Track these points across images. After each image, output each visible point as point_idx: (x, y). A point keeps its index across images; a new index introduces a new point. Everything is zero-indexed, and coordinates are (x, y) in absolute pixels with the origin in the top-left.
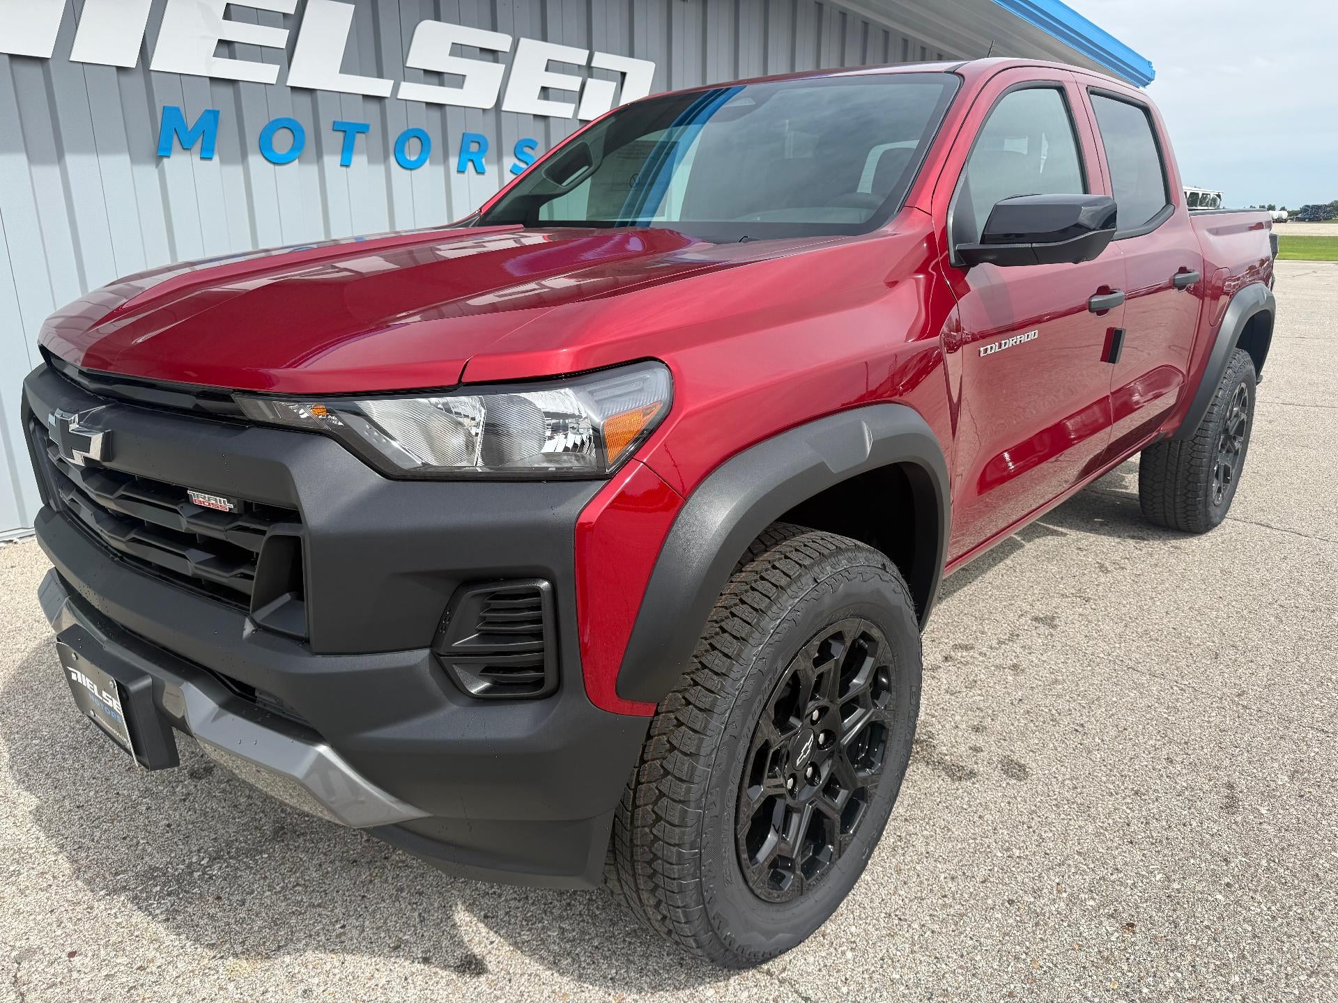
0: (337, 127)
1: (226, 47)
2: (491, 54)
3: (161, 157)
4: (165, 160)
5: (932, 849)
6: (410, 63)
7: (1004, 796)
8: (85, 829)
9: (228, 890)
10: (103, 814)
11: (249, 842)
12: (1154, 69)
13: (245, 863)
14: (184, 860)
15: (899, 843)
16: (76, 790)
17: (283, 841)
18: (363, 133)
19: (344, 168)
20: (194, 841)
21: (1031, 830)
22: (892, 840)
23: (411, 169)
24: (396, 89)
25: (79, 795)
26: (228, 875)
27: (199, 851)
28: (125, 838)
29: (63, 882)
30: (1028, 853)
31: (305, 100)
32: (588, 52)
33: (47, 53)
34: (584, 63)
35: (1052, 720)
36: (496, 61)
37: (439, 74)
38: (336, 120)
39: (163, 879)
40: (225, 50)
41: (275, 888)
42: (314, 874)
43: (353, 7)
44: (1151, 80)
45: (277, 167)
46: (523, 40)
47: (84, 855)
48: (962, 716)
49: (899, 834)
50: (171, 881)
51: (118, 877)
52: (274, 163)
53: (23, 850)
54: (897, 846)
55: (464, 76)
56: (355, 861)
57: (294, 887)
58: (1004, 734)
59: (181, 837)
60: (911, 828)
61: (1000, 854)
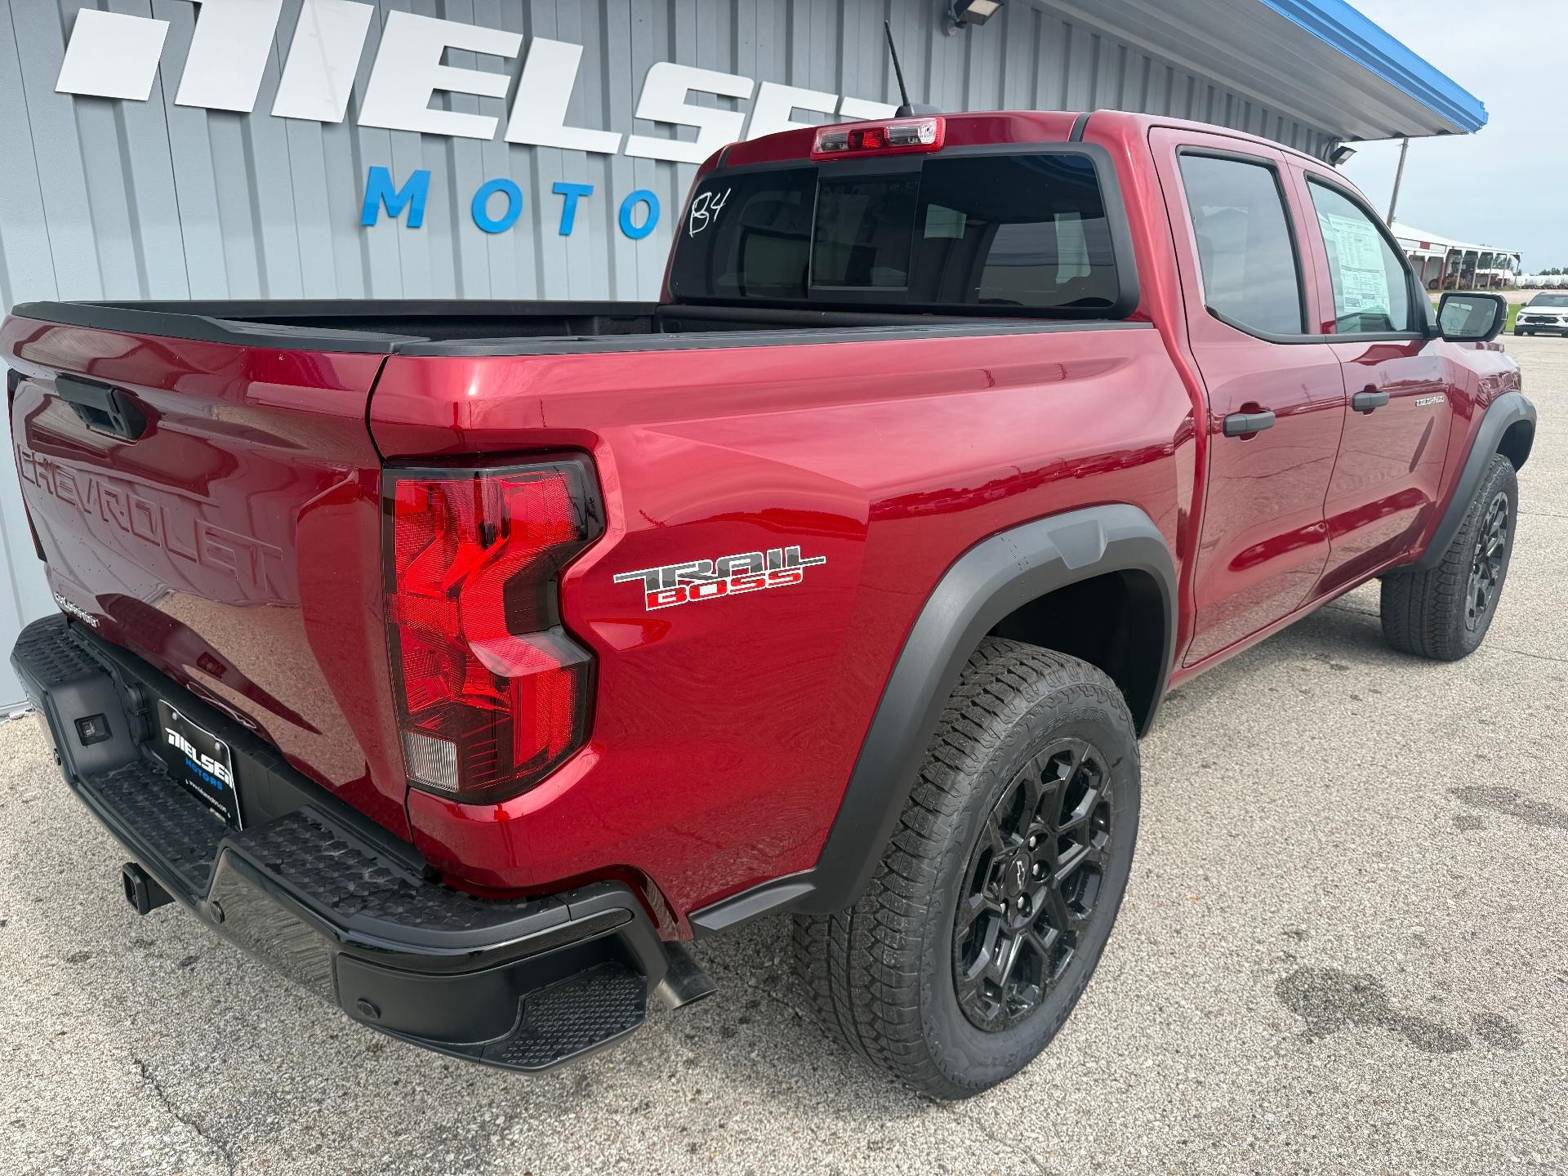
0: (557, 189)
1: (442, 97)
2: (731, 101)
3: (365, 226)
4: (369, 229)
5: (1423, 1147)
6: (641, 113)
7: (1495, 1072)
8: (346, 1068)
9: (538, 1162)
10: (364, 1048)
11: (549, 1095)
12: (1486, 110)
13: (549, 1125)
14: (475, 1118)
15: (1376, 1137)
16: (325, 1013)
17: (589, 1096)
18: (585, 196)
19: (563, 238)
20: (481, 1091)
21: (1547, 1125)
22: (1366, 1132)
23: (636, 239)
24: (624, 143)
25: (329, 1020)
26: (534, 1141)
27: (490, 1105)
28: (396, 1083)
29: (334, 1141)
30: (1553, 1159)
31: (523, 157)
32: (837, 97)
33: (247, 106)
34: (832, 111)
35: (1523, 964)
36: (734, 109)
37: (671, 126)
38: (557, 181)
39: (455, 1143)
40: (439, 101)
41: (595, 1164)
42: (638, 1146)
43: (581, 48)
44: (1482, 124)
45: (490, 237)
46: (765, 85)
47: (352, 1104)
48: (1406, 954)
49: (1372, 1122)
50: (465, 1147)
51: (401, 1138)
52: (487, 232)
53: (279, 1095)
54: (1374, 1141)
55: (699, 127)
56: (684, 1129)
57: (618, 1162)
58: (1468, 982)
59: (465, 1085)
60: (1385, 1114)
61: (1516, 1160)
